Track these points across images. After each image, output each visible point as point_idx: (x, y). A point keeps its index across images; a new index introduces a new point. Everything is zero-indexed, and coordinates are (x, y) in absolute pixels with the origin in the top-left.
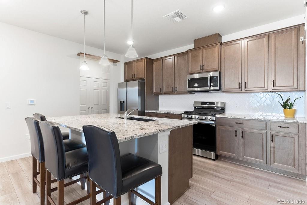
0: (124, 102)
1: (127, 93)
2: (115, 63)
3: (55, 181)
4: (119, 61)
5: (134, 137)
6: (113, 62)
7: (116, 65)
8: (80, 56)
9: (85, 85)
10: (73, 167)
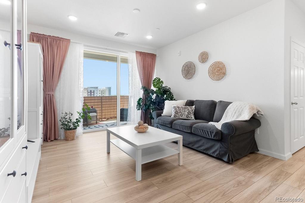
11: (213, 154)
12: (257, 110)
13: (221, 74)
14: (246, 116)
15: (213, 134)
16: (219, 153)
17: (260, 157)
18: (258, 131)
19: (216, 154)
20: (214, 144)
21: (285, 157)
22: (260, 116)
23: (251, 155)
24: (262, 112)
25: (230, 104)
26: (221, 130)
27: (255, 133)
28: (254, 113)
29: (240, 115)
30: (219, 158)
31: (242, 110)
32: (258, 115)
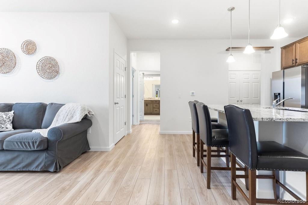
0: (279, 94)
1: (284, 83)
2: (269, 50)
3: (205, 151)
4: (273, 47)
5: (273, 119)
6: (266, 50)
7: (270, 53)
8: (228, 51)
9: (234, 79)
10: (216, 139)
11: (37, 168)
12: (88, 110)
13: (54, 72)
14: (77, 118)
15: (36, 144)
16: (45, 165)
17: (91, 155)
18: (90, 131)
19: (40, 167)
20: (38, 156)
21: (109, 149)
22: (91, 116)
23: (82, 155)
24: (93, 112)
25: (62, 106)
26: (47, 137)
27: (88, 133)
28: (85, 114)
29: (72, 117)
30: (45, 171)
31: (75, 112)
32: (89, 116)
